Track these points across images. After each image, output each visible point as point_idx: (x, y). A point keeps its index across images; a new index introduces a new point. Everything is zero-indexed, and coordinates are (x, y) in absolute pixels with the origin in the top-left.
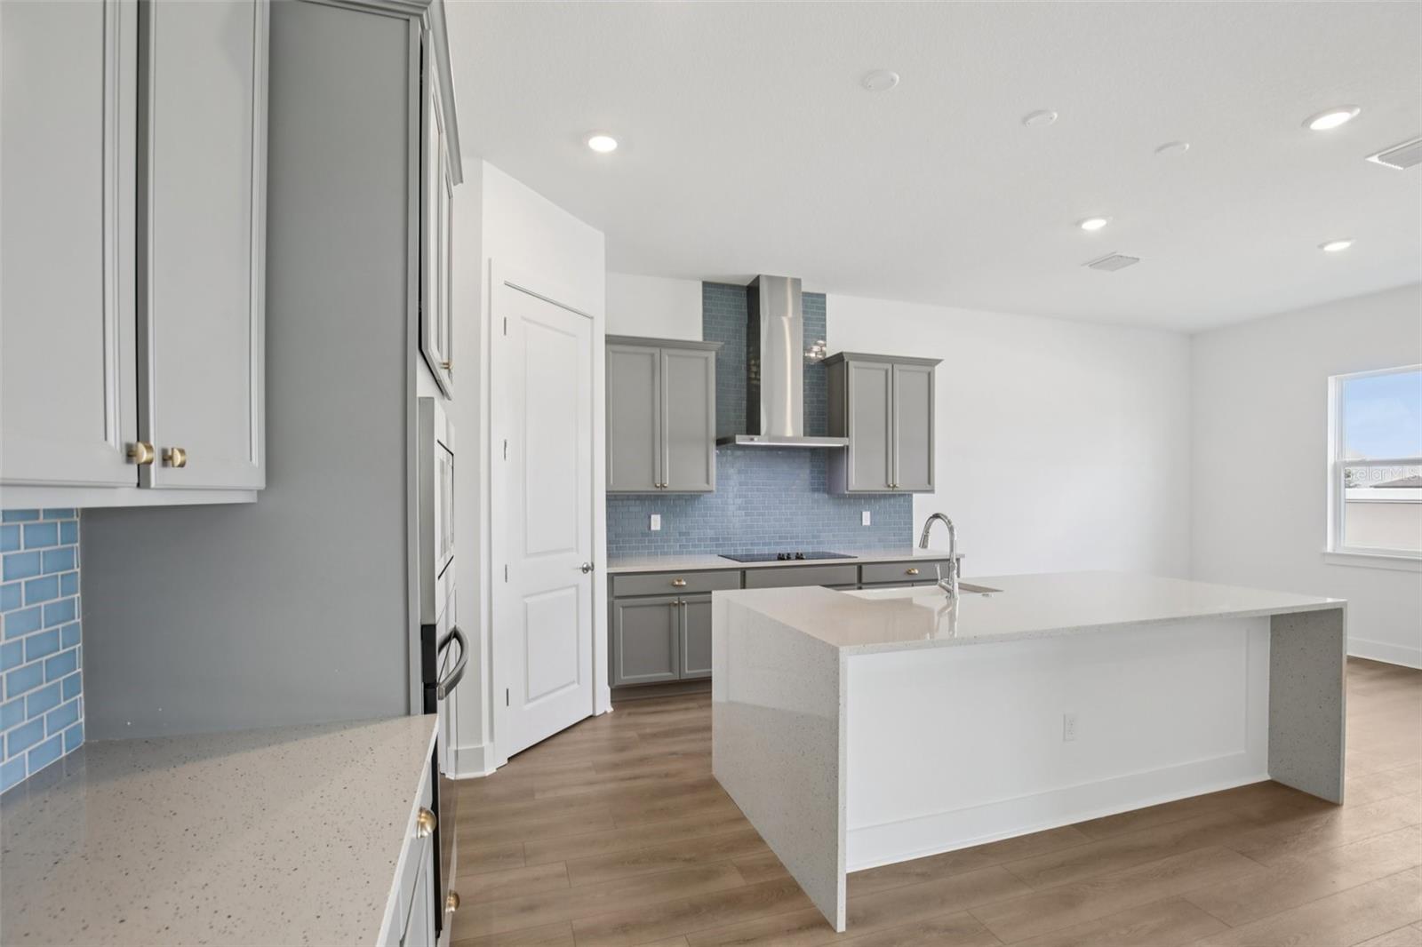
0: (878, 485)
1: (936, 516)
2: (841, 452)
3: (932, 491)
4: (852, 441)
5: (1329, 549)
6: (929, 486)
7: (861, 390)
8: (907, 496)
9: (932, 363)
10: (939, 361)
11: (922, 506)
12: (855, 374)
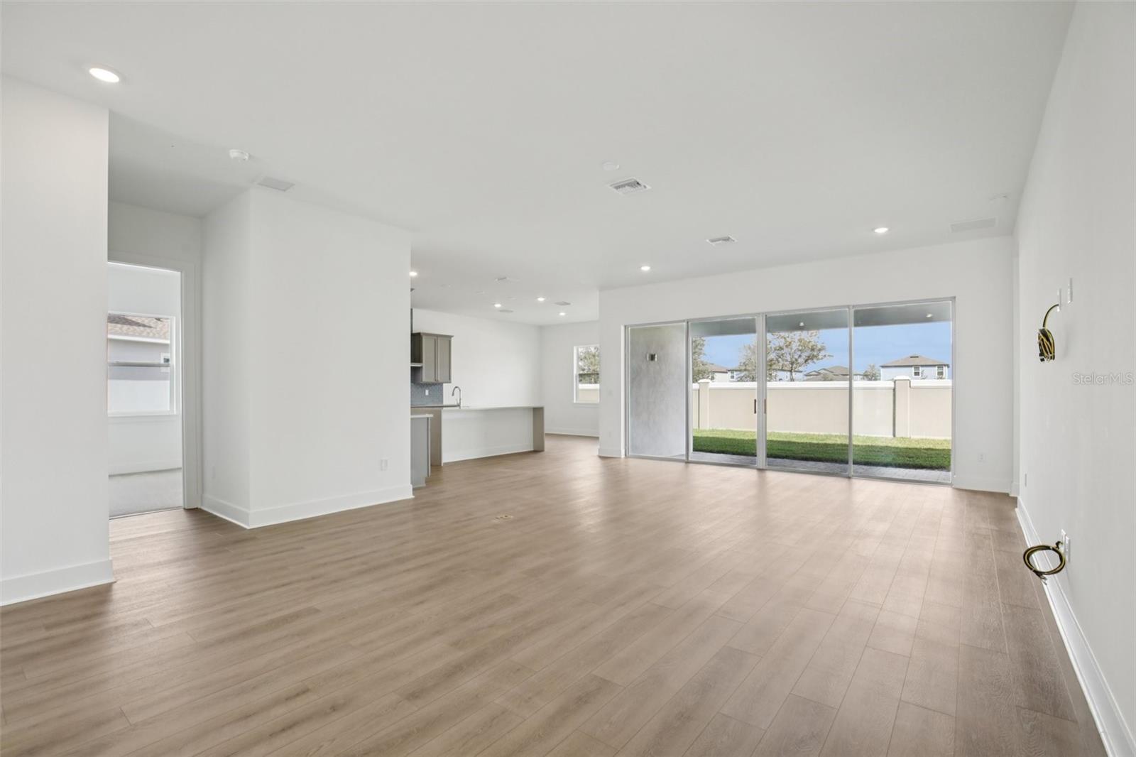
0: (432, 380)
1: (456, 387)
2: (420, 368)
3: (450, 382)
4: (424, 365)
5: (575, 401)
6: (449, 381)
7: (427, 346)
8: (441, 384)
9: (450, 337)
10: (452, 336)
11: (447, 388)
12: (424, 340)
